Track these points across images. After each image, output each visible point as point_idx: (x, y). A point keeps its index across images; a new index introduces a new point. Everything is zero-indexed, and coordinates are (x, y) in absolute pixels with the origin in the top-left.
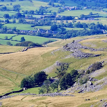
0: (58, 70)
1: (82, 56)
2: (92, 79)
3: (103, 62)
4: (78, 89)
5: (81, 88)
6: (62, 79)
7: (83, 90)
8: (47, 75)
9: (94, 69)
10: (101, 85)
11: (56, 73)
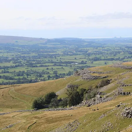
0: (68, 91)
1: (91, 79)
2: (101, 93)
3: (110, 80)
4: (86, 103)
5: (89, 103)
6: (71, 97)
7: (91, 105)
8: (57, 96)
9: (103, 85)
10: (112, 97)
11: (66, 94)
